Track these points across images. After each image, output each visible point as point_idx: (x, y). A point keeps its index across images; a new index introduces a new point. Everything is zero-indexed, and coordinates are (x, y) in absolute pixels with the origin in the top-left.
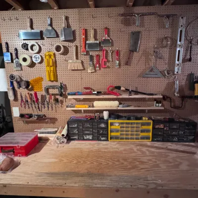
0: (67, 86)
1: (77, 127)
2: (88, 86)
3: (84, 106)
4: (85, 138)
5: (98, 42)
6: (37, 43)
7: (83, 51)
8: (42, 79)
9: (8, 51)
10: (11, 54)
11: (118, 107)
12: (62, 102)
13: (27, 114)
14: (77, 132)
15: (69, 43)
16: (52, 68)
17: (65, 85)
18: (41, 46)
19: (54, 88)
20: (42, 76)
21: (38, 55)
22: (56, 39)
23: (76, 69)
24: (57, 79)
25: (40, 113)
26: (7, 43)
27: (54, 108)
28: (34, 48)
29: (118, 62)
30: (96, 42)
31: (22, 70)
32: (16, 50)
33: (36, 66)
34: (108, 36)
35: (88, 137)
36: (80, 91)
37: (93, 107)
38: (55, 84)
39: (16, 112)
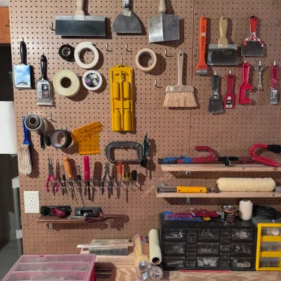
0: (156, 143)
1: (184, 240)
2: (205, 144)
3: (198, 189)
4: (201, 264)
5: (235, 47)
6: (94, 45)
7: (201, 67)
8: (100, 126)
9: (24, 61)
10: (32, 69)
11: (274, 191)
12: (142, 179)
13: (60, 208)
14: (181, 251)
15: (168, 48)
16: (127, 104)
17: (152, 141)
18: (104, 52)
19: (126, 148)
20: (101, 121)
21: (96, 74)
22: (139, 37)
23: (182, 105)
24: (135, 127)
25: (89, 204)
26: (23, 45)
27: (122, 192)
28: (86, 56)
29: (275, 92)
30: (230, 47)
31: (54, 105)
32: (44, 59)
33: (88, 96)
34: (258, 35)
35: (206, 261)
36: (185, 154)
37: (217, 191)
38: (129, 138)
39: (31, 202)
